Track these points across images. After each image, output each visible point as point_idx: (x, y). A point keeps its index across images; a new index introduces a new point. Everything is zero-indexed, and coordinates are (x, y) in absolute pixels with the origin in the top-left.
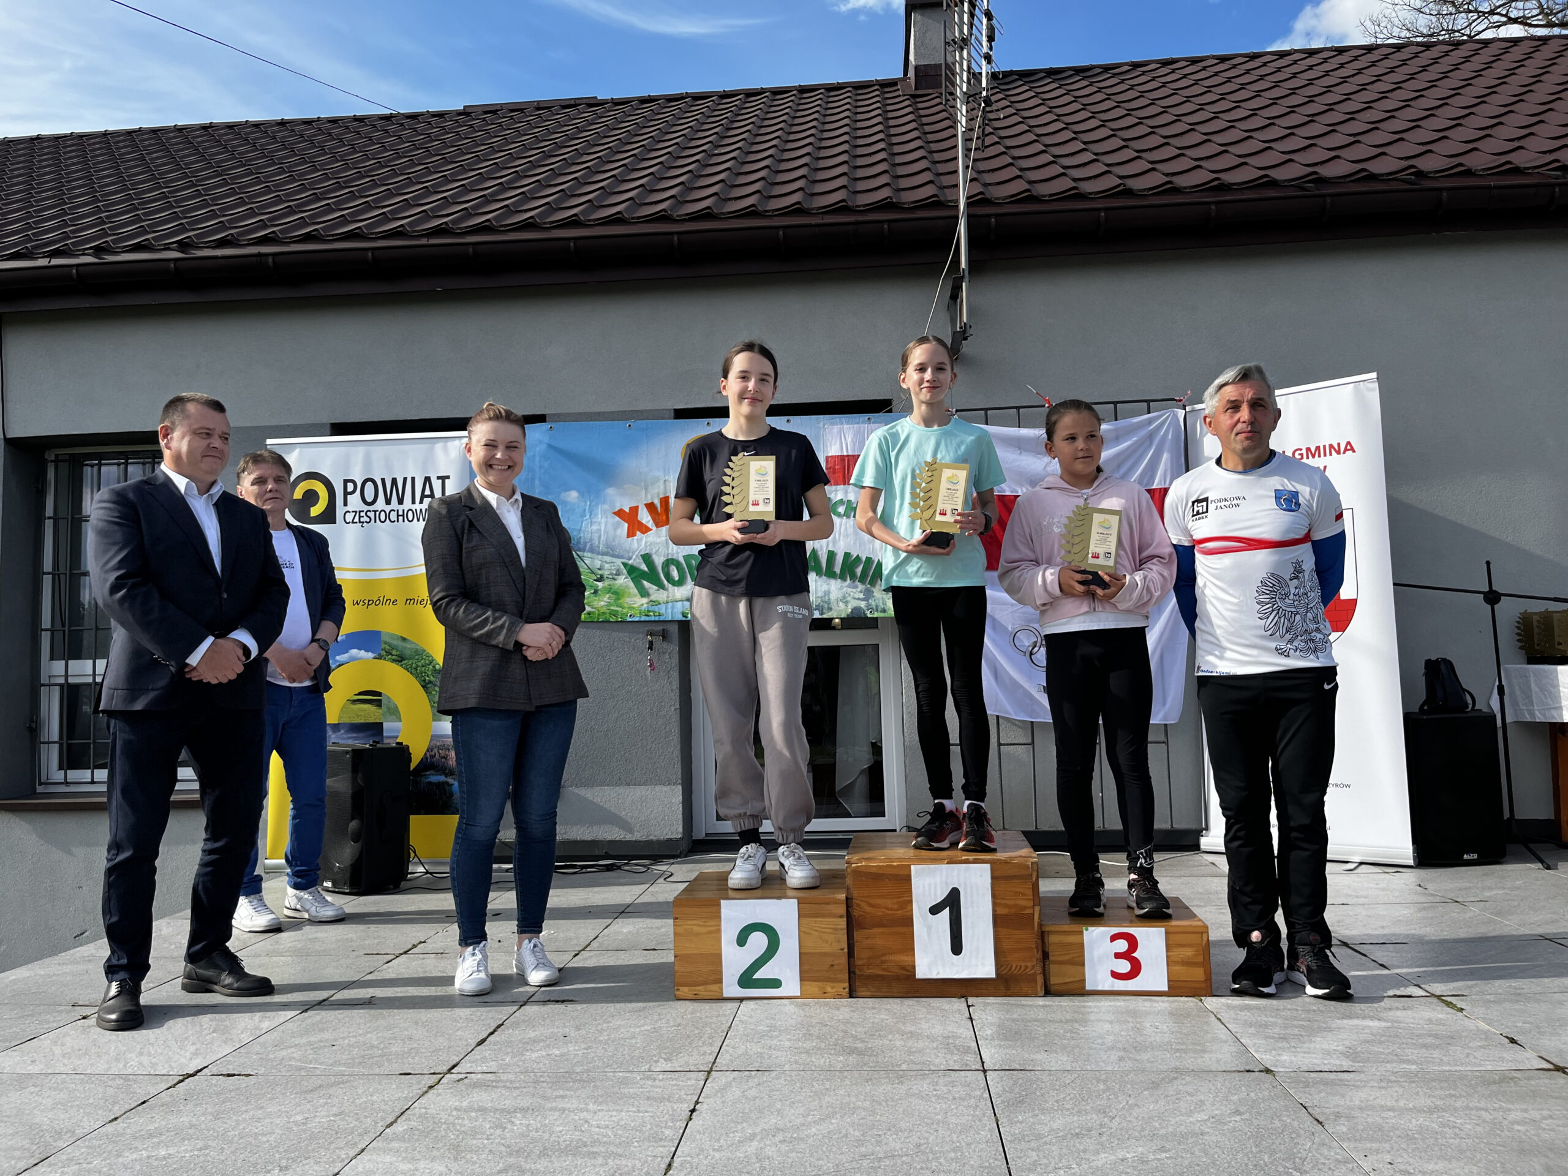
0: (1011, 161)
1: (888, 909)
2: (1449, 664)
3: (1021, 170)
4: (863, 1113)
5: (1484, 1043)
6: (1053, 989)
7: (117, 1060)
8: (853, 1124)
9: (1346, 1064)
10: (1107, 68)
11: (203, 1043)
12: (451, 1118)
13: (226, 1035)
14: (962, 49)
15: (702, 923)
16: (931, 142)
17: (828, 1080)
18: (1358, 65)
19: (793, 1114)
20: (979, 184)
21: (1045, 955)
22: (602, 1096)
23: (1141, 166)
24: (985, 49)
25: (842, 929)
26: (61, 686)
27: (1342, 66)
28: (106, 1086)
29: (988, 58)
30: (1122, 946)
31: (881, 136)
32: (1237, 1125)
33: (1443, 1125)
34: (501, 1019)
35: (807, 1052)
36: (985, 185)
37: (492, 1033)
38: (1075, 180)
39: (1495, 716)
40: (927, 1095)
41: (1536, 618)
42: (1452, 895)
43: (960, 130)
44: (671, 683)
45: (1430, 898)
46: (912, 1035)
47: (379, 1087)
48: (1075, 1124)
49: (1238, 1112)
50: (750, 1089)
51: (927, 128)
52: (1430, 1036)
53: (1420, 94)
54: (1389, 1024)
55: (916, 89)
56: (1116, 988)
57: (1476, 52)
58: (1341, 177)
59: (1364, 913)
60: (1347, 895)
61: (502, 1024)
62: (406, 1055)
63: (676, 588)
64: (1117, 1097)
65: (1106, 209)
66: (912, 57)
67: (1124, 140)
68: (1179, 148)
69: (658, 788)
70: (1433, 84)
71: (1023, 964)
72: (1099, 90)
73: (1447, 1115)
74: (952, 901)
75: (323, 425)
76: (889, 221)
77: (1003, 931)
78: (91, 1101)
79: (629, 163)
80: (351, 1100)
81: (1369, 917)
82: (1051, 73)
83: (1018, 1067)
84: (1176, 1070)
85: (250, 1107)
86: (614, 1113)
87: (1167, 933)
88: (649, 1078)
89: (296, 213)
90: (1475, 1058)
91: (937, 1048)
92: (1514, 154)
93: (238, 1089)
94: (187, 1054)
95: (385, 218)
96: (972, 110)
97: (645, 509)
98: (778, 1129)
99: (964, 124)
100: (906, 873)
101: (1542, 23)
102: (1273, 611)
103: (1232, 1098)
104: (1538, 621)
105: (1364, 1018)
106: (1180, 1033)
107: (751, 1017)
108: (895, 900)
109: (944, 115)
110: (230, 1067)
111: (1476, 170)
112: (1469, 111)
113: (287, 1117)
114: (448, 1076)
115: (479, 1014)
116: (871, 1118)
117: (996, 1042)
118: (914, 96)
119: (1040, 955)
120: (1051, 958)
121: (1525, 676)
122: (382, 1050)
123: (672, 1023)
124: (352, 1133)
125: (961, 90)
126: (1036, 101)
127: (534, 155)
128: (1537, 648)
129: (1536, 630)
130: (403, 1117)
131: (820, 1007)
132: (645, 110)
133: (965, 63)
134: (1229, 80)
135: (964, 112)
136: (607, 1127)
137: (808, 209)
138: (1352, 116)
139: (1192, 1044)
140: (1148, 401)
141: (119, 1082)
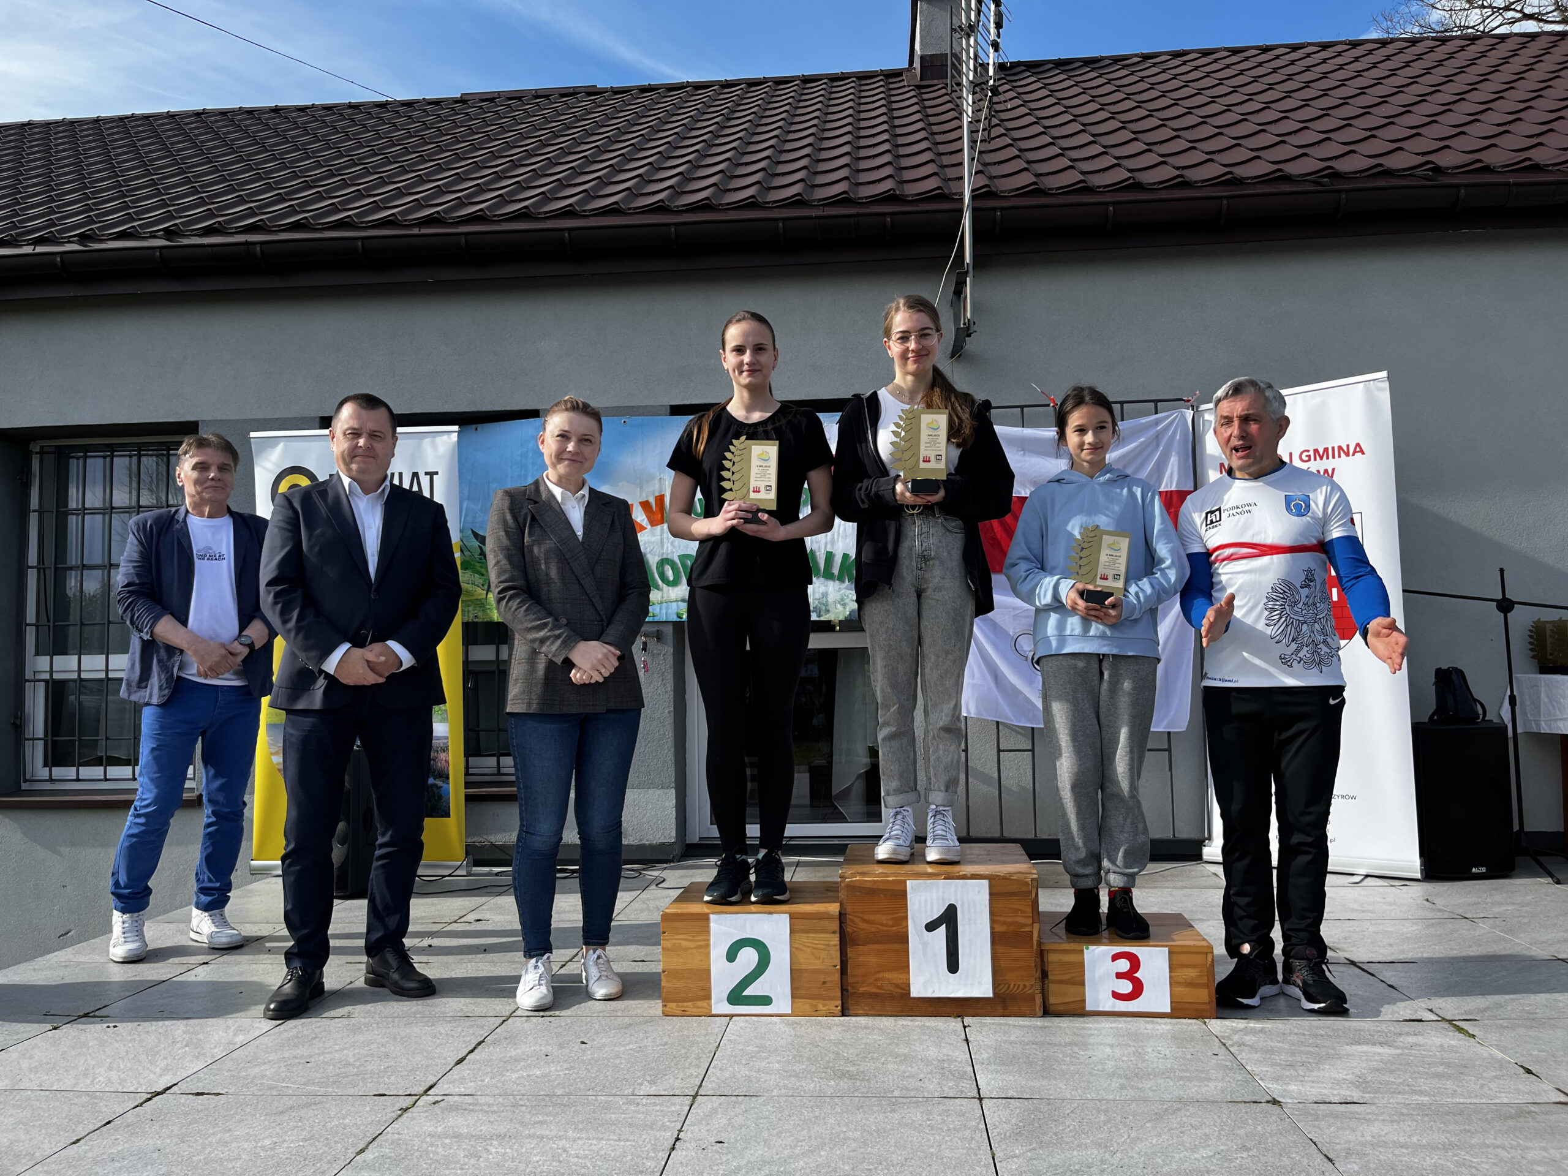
0: (1017, 153)
1: (882, 925)
2: (1461, 674)
3: (1028, 162)
4: (854, 1145)
5: (1498, 1073)
6: (1052, 1009)
7: (86, 1075)
8: (842, 1157)
9: (1356, 1096)
10: (1116, 60)
11: (175, 1059)
12: (425, 1145)
13: (198, 1050)
14: (969, 36)
15: (690, 938)
16: (936, 134)
17: (818, 1107)
18: (1372, 59)
19: (781, 1145)
20: (985, 178)
21: (1044, 974)
22: (582, 1122)
23: (1152, 159)
24: (993, 35)
25: (835, 946)
26: (46, 681)
27: (1356, 59)
28: (71, 1104)
29: (996, 46)
30: (1124, 965)
31: (885, 127)
32: (1244, 1162)
33: (1459, 1164)
34: (482, 1035)
35: (797, 1076)
36: (992, 178)
37: (472, 1051)
38: (1083, 173)
39: (1506, 727)
40: (920, 1125)
41: (1549, 627)
42: (1460, 911)
43: (966, 120)
44: (665, 685)
45: (1439, 914)
46: (906, 1058)
47: (352, 1109)
48: (1074, 1159)
49: (1244, 1148)
50: (736, 1116)
51: (933, 120)
52: (1442, 1064)
53: (1436, 89)
54: (1400, 1051)
55: (921, 79)
56: (1117, 1009)
57: (1493, 48)
58: (1356, 172)
59: (1371, 929)
60: (1353, 910)
61: (483, 1041)
62: (382, 1074)
63: (670, 588)
64: (1118, 1130)
65: (1114, 203)
66: (917, 47)
67: (1134, 133)
68: (1190, 142)
69: (651, 791)
70: (1449, 79)
71: (1021, 983)
72: (1109, 82)
73: (1463, 1153)
74: (949, 918)
75: (312, 419)
76: (892, 214)
77: (1000, 949)
78: (55, 1120)
79: (627, 153)
80: (322, 1124)
81: (1377, 933)
82: (1060, 64)
83: (1015, 1095)
84: (1180, 1100)
85: (217, 1129)
86: (595, 1142)
87: (1170, 953)
88: (631, 1103)
89: (286, 201)
90: (1490, 1089)
91: (931, 1073)
92: (1533, 150)
93: (206, 1109)
94: (158, 1069)
95: (377, 207)
96: (979, 101)
97: (640, 508)
98: (764, 1162)
99: (970, 113)
100: (901, 888)
101: (1557, 19)
102: (1281, 618)
103: (1238, 1132)
104: (1551, 630)
105: (1374, 1044)
106: (1184, 1059)
107: (740, 1036)
108: (890, 917)
109: (949, 106)
110: (200, 1084)
111: (1494, 167)
112: (1487, 106)
113: (255, 1141)
114: (424, 1097)
115: (460, 1029)
116: (863, 1150)
117: (993, 1067)
118: (919, 87)
119: (1038, 974)
120: (1050, 977)
121: (1537, 686)
122: (358, 1068)
123: (658, 1042)
124: (321, 1160)
125: (968, 78)
126: (1044, 92)
127: (530, 143)
128: (1551, 657)
129: (1549, 640)
130: (375, 1143)
131: (811, 1025)
132: (646, 99)
133: (972, 51)
134: (1241, 72)
135: (970, 102)
136: (586, 1157)
137: (808, 201)
138: (1367, 111)
139: (1197, 1070)
140: (1156, 402)
141: (85, 1099)
